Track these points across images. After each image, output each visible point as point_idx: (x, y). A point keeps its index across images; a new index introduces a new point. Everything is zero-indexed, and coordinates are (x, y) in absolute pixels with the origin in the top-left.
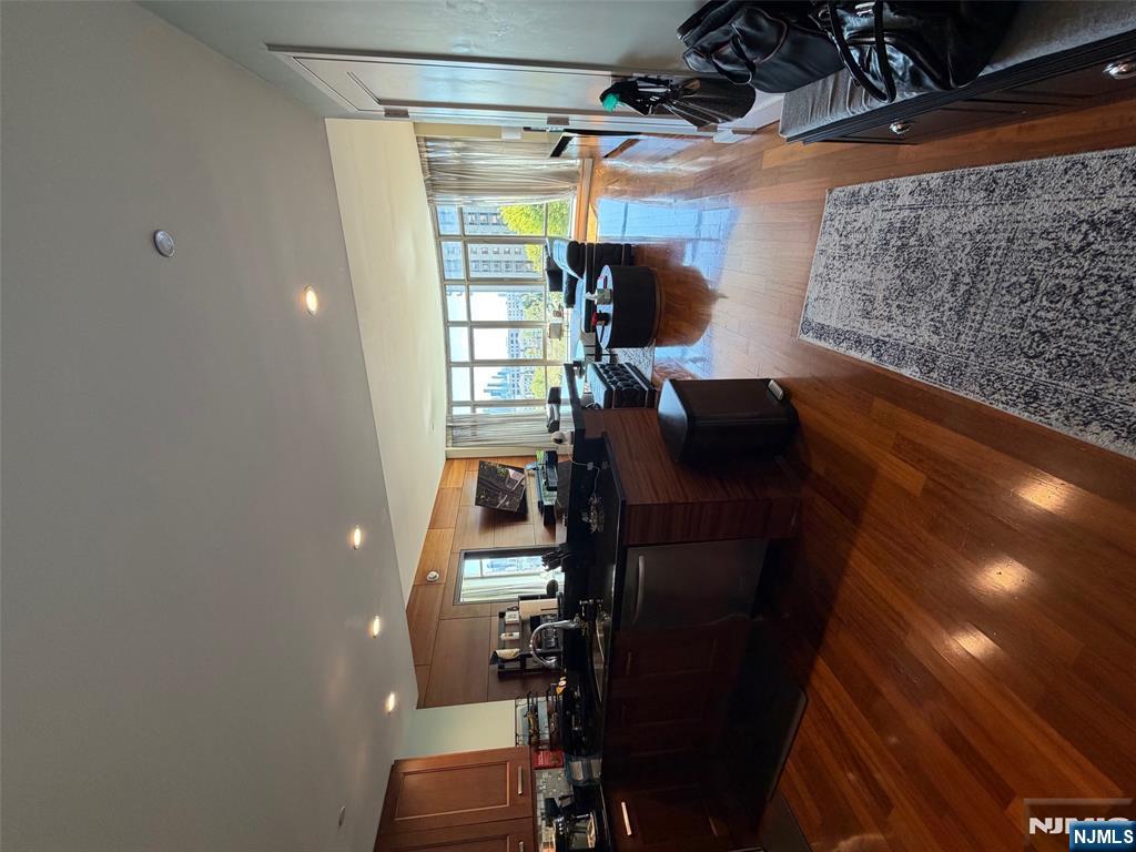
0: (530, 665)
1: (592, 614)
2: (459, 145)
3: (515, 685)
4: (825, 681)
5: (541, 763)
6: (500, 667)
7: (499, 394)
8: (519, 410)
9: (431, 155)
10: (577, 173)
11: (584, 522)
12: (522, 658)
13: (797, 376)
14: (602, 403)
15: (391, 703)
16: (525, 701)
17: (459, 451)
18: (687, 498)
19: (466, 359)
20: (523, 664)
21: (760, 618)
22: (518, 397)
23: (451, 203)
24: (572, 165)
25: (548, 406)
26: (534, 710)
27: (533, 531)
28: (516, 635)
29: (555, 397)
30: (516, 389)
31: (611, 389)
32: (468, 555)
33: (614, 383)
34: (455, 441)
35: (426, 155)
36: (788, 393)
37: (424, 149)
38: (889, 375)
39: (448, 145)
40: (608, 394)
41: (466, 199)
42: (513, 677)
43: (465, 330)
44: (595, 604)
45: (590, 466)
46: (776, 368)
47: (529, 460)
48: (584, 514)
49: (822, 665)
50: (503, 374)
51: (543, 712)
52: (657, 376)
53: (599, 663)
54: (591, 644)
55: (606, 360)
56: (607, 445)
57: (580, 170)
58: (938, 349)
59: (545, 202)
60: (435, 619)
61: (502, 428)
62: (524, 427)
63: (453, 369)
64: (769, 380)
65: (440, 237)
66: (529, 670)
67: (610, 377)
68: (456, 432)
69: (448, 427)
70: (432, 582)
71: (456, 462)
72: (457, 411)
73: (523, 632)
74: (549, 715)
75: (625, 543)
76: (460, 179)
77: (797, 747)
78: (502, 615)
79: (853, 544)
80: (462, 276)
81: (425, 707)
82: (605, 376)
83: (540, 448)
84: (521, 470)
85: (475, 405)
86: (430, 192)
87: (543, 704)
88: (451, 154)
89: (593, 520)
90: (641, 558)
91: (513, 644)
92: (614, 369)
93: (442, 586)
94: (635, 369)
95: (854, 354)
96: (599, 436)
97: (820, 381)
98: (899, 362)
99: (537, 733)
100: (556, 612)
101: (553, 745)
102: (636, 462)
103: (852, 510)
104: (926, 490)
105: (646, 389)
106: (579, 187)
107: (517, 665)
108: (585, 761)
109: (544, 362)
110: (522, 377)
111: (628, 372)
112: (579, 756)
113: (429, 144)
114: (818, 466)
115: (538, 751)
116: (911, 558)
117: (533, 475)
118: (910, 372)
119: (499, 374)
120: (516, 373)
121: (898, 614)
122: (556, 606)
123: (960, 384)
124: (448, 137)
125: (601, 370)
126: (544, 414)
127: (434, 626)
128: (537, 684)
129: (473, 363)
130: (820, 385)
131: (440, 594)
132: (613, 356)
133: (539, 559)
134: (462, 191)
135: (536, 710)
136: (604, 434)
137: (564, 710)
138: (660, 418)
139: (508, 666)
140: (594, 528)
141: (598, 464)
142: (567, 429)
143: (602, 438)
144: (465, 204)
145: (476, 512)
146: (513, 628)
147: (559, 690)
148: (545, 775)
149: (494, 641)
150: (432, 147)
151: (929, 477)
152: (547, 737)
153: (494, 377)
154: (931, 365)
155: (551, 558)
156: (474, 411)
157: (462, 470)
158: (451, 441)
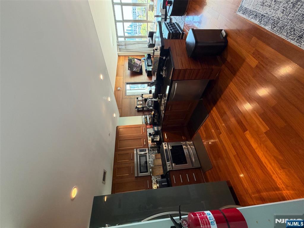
0: (145, 109)
1: (161, 98)
3: (141, 113)
4: (214, 112)
5: (148, 127)
6: (138, 109)
7: (130, 34)
8: (137, 40)
11: (161, 74)
12: (143, 108)
13: (232, 29)
14: (167, 38)
15: (115, 115)
16: (144, 116)
17: (122, 53)
18: (191, 68)
19: (121, 19)
20: (143, 109)
21: (202, 99)
22: (136, 35)
25: (148, 38)
26: (146, 118)
27: (144, 77)
28: (141, 103)
29: (151, 35)
30: (136, 32)
31: (170, 33)
32: (127, 84)
33: (171, 30)
34: (120, 50)
36: (227, 35)
38: (261, 29)
40: (169, 34)
42: (141, 111)
43: (120, 6)
44: (162, 95)
45: (164, 58)
46: (226, 25)
47: (143, 56)
48: (161, 72)
49: (214, 108)
50: (132, 26)
51: (148, 118)
52: (185, 28)
53: (162, 108)
54: (160, 104)
55: (168, 21)
56: (170, 51)
58: (280, 19)
60: (121, 99)
61: (134, 46)
62: (140, 45)
63: (117, 23)
64: (222, 30)
66: (145, 110)
67: (170, 28)
68: (120, 47)
69: (117, 45)
70: (119, 90)
71: (121, 57)
72: (120, 39)
73: (143, 102)
74: (149, 119)
75: (173, 79)
77: (204, 124)
78: (137, 98)
79: (231, 81)
81: (121, 117)
82: (168, 27)
83: (146, 53)
84: (140, 60)
85: (125, 37)
87: (148, 117)
89: (164, 74)
90: (176, 84)
91: (140, 105)
92: (171, 25)
93: (122, 91)
94: (178, 25)
95: (253, 21)
96: (168, 48)
97: (239, 31)
98: (266, 24)
99: (147, 122)
100: (152, 97)
101: (150, 124)
102: (178, 57)
103: (234, 71)
104: (257, 66)
105: (181, 33)
107: (142, 109)
108: (157, 127)
109: (146, 21)
110: (137, 27)
111: (175, 26)
112: (156, 126)
114: (229, 59)
115: (147, 125)
116: (245, 84)
117: (144, 62)
118: (268, 28)
119: (130, 26)
120: (135, 25)
121: (237, 97)
122: (152, 96)
123: (281, 32)
125: (167, 25)
126: (147, 41)
127: (121, 100)
128: (146, 113)
129: (124, 21)
130: (238, 32)
131: (121, 93)
132: (171, 19)
133: (146, 85)
135: (147, 118)
136: (169, 47)
137: (153, 118)
138: (186, 43)
139: (139, 109)
140: (164, 76)
141: (166, 57)
142: (158, 46)
143: (169, 49)
145: (128, 72)
146: (141, 101)
147: (152, 114)
148: (149, 129)
149: (136, 104)
151: (259, 63)
152: (149, 123)
153: (128, 27)
154: (276, 25)
155: (150, 84)
156: (125, 40)
157: (123, 59)
158: (119, 50)
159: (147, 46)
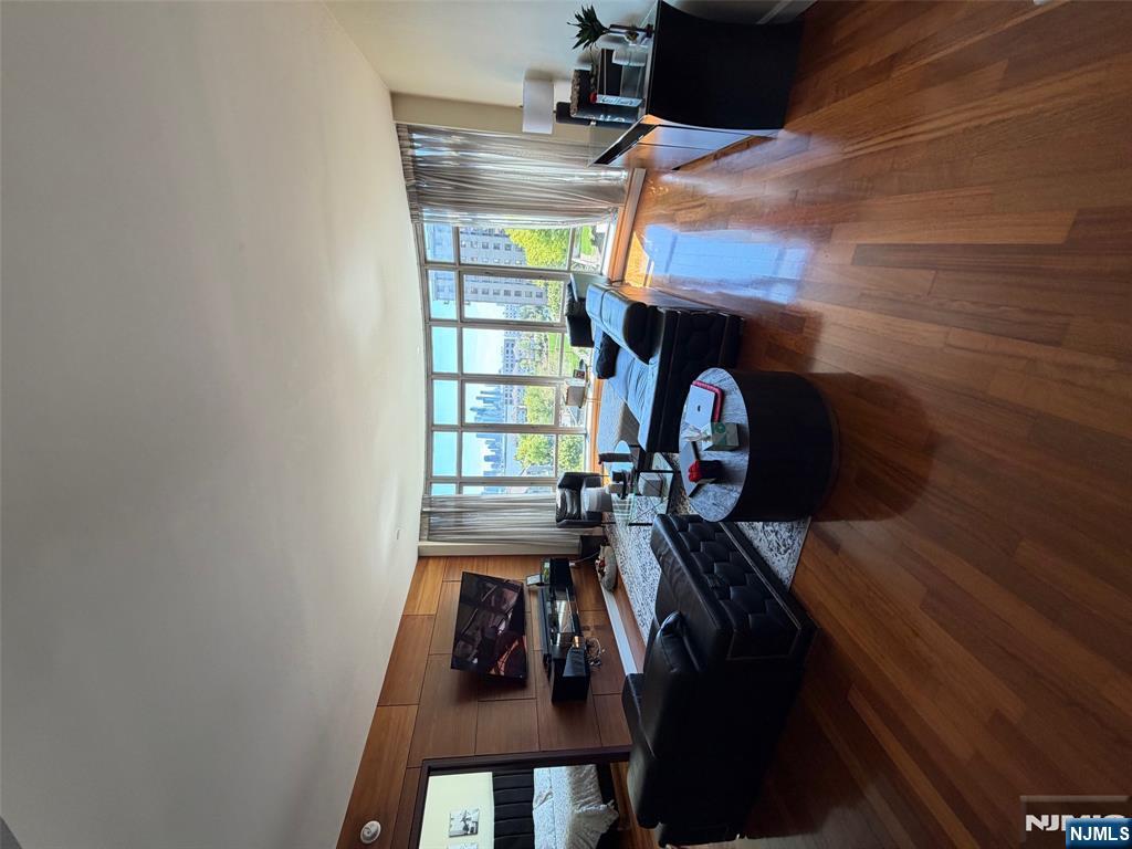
2: (457, 140)
9: (417, 153)
10: (622, 189)
17: (437, 546)
19: (455, 421)
23: (443, 220)
24: (617, 179)
25: (558, 493)
34: (432, 532)
35: (410, 152)
37: (408, 143)
39: (442, 139)
41: (466, 216)
43: (455, 384)
57: (626, 187)
59: (573, 226)
63: (435, 434)
65: (425, 264)
68: (435, 521)
69: (423, 513)
70: (367, 847)
71: (431, 561)
76: (457, 188)
80: (453, 315)
85: (461, 482)
86: (415, 204)
88: (446, 153)
106: (621, 209)
109: (553, 430)
113: (415, 136)
117: (536, 595)
124: (443, 128)
134: (460, 204)
144: (463, 222)
150: (417, 141)
156: (460, 491)
157: (439, 579)
158: (426, 532)
159: (551, 516)
